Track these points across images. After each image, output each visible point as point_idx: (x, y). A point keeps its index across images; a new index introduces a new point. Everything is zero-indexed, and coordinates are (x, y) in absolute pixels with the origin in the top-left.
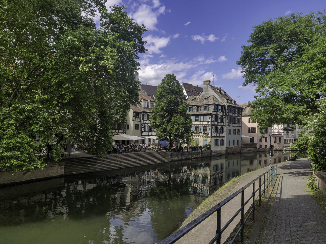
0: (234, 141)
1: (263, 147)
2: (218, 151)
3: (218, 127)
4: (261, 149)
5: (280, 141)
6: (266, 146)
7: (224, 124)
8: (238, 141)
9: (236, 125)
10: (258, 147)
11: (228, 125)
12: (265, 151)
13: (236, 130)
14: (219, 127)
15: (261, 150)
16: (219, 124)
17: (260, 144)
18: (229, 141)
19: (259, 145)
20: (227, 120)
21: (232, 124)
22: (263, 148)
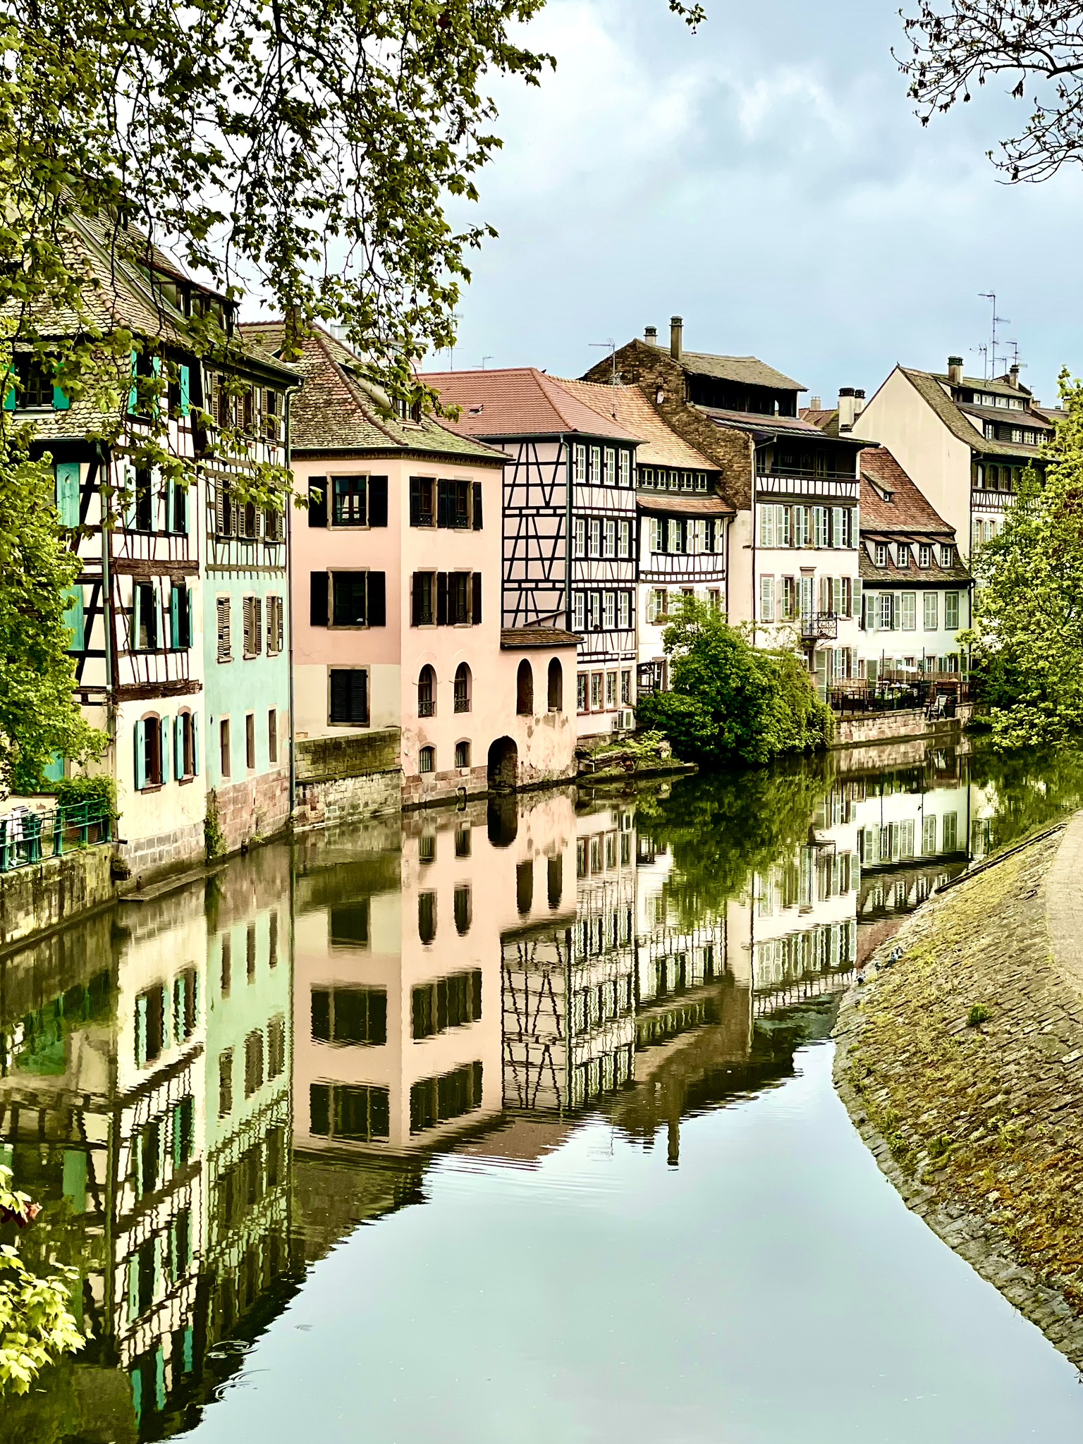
0: (249, 718)
1: (445, 759)
2: (161, 840)
3: (155, 579)
4: (429, 778)
5: (555, 698)
6: (463, 748)
7: (193, 557)
8: (272, 713)
9: (260, 554)
10: (409, 761)
11: (211, 561)
12: (457, 800)
13: (259, 602)
14: (163, 588)
15: (433, 788)
16: (162, 549)
17: (421, 735)
18: (224, 724)
19: (418, 747)
20: (209, 505)
21: (234, 552)
22: (443, 777)
